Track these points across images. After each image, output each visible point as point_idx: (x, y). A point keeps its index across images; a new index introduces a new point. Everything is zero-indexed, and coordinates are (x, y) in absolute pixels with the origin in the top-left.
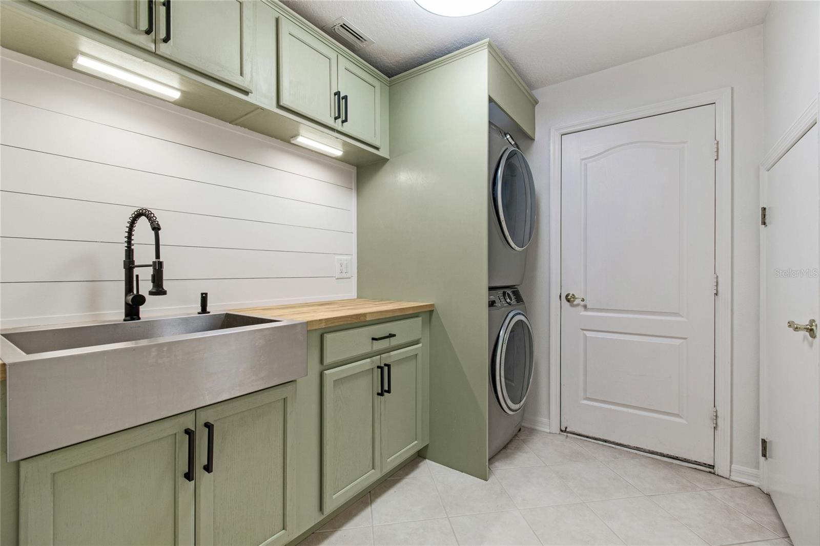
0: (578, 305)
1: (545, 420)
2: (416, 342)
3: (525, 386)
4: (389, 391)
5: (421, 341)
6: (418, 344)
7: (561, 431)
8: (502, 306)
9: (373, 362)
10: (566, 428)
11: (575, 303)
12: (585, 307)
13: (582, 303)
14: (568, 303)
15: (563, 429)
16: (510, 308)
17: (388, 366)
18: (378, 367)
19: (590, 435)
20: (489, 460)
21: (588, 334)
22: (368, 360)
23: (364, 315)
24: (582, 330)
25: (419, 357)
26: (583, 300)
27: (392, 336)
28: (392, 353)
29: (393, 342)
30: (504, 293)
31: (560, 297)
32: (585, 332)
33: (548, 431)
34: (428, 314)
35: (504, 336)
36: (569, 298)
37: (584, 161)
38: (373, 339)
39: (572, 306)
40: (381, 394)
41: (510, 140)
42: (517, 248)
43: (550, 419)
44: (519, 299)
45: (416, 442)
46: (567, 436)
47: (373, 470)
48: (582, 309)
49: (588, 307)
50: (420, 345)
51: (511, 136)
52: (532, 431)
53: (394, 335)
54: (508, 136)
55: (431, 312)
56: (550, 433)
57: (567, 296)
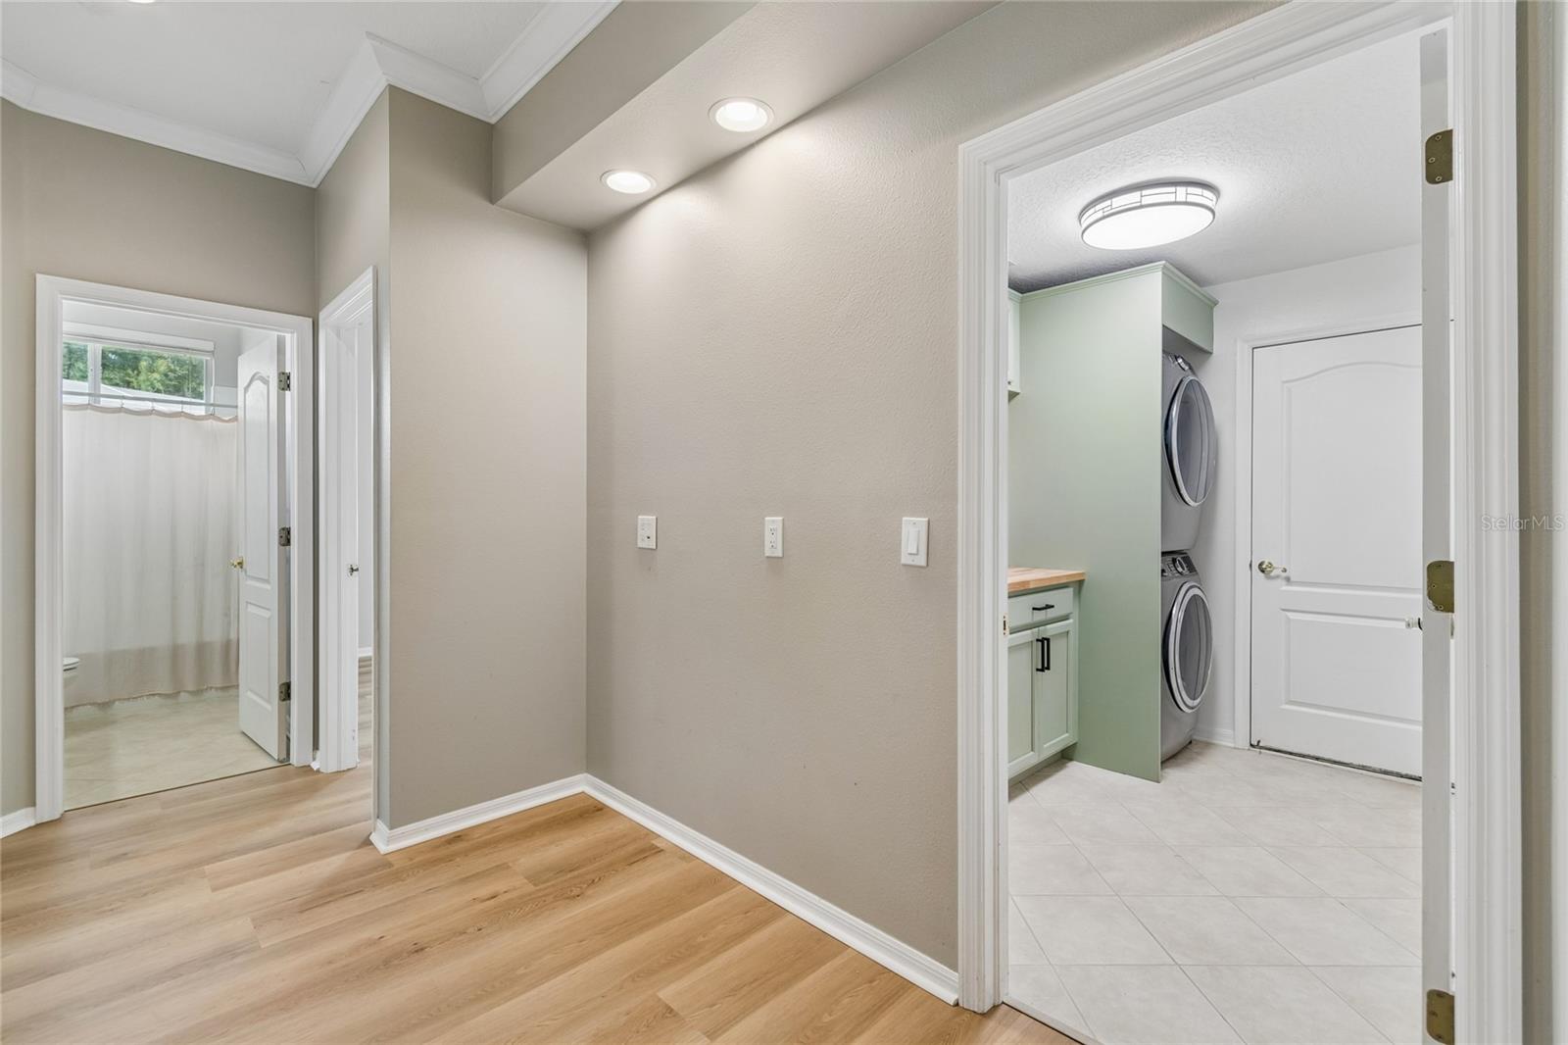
0: (1278, 577)
1: (1229, 732)
2: (1066, 618)
3: (1200, 687)
4: (1048, 668)
5: (1071, 616)
6: (1067, 619)
7: (1251, 745)
8: (1174, 577)
9: (1033, 633)
10: (1259, 742)
11: (1272, 574)
12: (1288, 579)
13: (1284, 574)
14: (1262, 574)
15: (1255, 743)
16: (1183, 580)
17: (1048, 640)
18: (1038, 640)
19: (1295, 751)
20: (1162, 763)
21: (1291, 615)
22: (1029, 631)
23: (1028, 582)
24: (1284, 610)
25: (1071, 634)
26: (1285, 570)
27: (1048, 607)
28: (1048, 626)
29: (1050, 613)
30: (1174, 561)
31: (1251, 565)
32: (1289, 614)
33: (1232, 745)
34: (1079, 585)
35: (1178, 615)
36: (1264, 566)
37: (1287, 384)
38: (1034, 609)
39: (1269, 578)
40: (1042, 670)
41: (1183, 365)
42: (1192, 503)
43: (1234, 730)
44: (1192, 569)
45: (1067, 735)
46: (1260, 753)
47: (1032, 753)
48: (1284, 582)
49: (1292, 579)
50: (1071, 621)
51: (1184, 360)
52: (1208, 745)
53: (1053, 606)
54: (1180, 361)
55: (1081, 583)
56: (1235, 748)
57: (1261, 564)
